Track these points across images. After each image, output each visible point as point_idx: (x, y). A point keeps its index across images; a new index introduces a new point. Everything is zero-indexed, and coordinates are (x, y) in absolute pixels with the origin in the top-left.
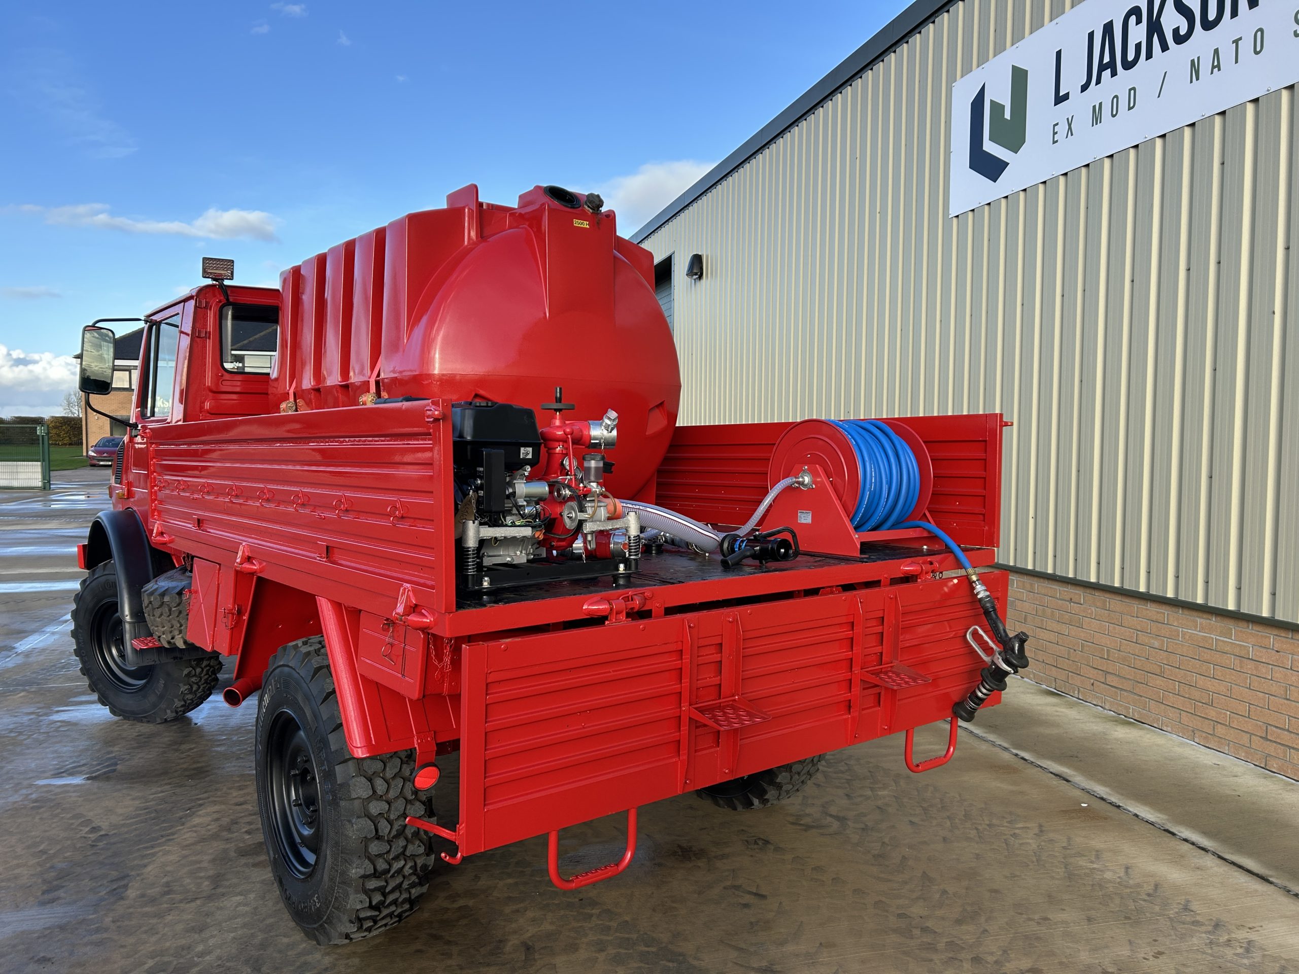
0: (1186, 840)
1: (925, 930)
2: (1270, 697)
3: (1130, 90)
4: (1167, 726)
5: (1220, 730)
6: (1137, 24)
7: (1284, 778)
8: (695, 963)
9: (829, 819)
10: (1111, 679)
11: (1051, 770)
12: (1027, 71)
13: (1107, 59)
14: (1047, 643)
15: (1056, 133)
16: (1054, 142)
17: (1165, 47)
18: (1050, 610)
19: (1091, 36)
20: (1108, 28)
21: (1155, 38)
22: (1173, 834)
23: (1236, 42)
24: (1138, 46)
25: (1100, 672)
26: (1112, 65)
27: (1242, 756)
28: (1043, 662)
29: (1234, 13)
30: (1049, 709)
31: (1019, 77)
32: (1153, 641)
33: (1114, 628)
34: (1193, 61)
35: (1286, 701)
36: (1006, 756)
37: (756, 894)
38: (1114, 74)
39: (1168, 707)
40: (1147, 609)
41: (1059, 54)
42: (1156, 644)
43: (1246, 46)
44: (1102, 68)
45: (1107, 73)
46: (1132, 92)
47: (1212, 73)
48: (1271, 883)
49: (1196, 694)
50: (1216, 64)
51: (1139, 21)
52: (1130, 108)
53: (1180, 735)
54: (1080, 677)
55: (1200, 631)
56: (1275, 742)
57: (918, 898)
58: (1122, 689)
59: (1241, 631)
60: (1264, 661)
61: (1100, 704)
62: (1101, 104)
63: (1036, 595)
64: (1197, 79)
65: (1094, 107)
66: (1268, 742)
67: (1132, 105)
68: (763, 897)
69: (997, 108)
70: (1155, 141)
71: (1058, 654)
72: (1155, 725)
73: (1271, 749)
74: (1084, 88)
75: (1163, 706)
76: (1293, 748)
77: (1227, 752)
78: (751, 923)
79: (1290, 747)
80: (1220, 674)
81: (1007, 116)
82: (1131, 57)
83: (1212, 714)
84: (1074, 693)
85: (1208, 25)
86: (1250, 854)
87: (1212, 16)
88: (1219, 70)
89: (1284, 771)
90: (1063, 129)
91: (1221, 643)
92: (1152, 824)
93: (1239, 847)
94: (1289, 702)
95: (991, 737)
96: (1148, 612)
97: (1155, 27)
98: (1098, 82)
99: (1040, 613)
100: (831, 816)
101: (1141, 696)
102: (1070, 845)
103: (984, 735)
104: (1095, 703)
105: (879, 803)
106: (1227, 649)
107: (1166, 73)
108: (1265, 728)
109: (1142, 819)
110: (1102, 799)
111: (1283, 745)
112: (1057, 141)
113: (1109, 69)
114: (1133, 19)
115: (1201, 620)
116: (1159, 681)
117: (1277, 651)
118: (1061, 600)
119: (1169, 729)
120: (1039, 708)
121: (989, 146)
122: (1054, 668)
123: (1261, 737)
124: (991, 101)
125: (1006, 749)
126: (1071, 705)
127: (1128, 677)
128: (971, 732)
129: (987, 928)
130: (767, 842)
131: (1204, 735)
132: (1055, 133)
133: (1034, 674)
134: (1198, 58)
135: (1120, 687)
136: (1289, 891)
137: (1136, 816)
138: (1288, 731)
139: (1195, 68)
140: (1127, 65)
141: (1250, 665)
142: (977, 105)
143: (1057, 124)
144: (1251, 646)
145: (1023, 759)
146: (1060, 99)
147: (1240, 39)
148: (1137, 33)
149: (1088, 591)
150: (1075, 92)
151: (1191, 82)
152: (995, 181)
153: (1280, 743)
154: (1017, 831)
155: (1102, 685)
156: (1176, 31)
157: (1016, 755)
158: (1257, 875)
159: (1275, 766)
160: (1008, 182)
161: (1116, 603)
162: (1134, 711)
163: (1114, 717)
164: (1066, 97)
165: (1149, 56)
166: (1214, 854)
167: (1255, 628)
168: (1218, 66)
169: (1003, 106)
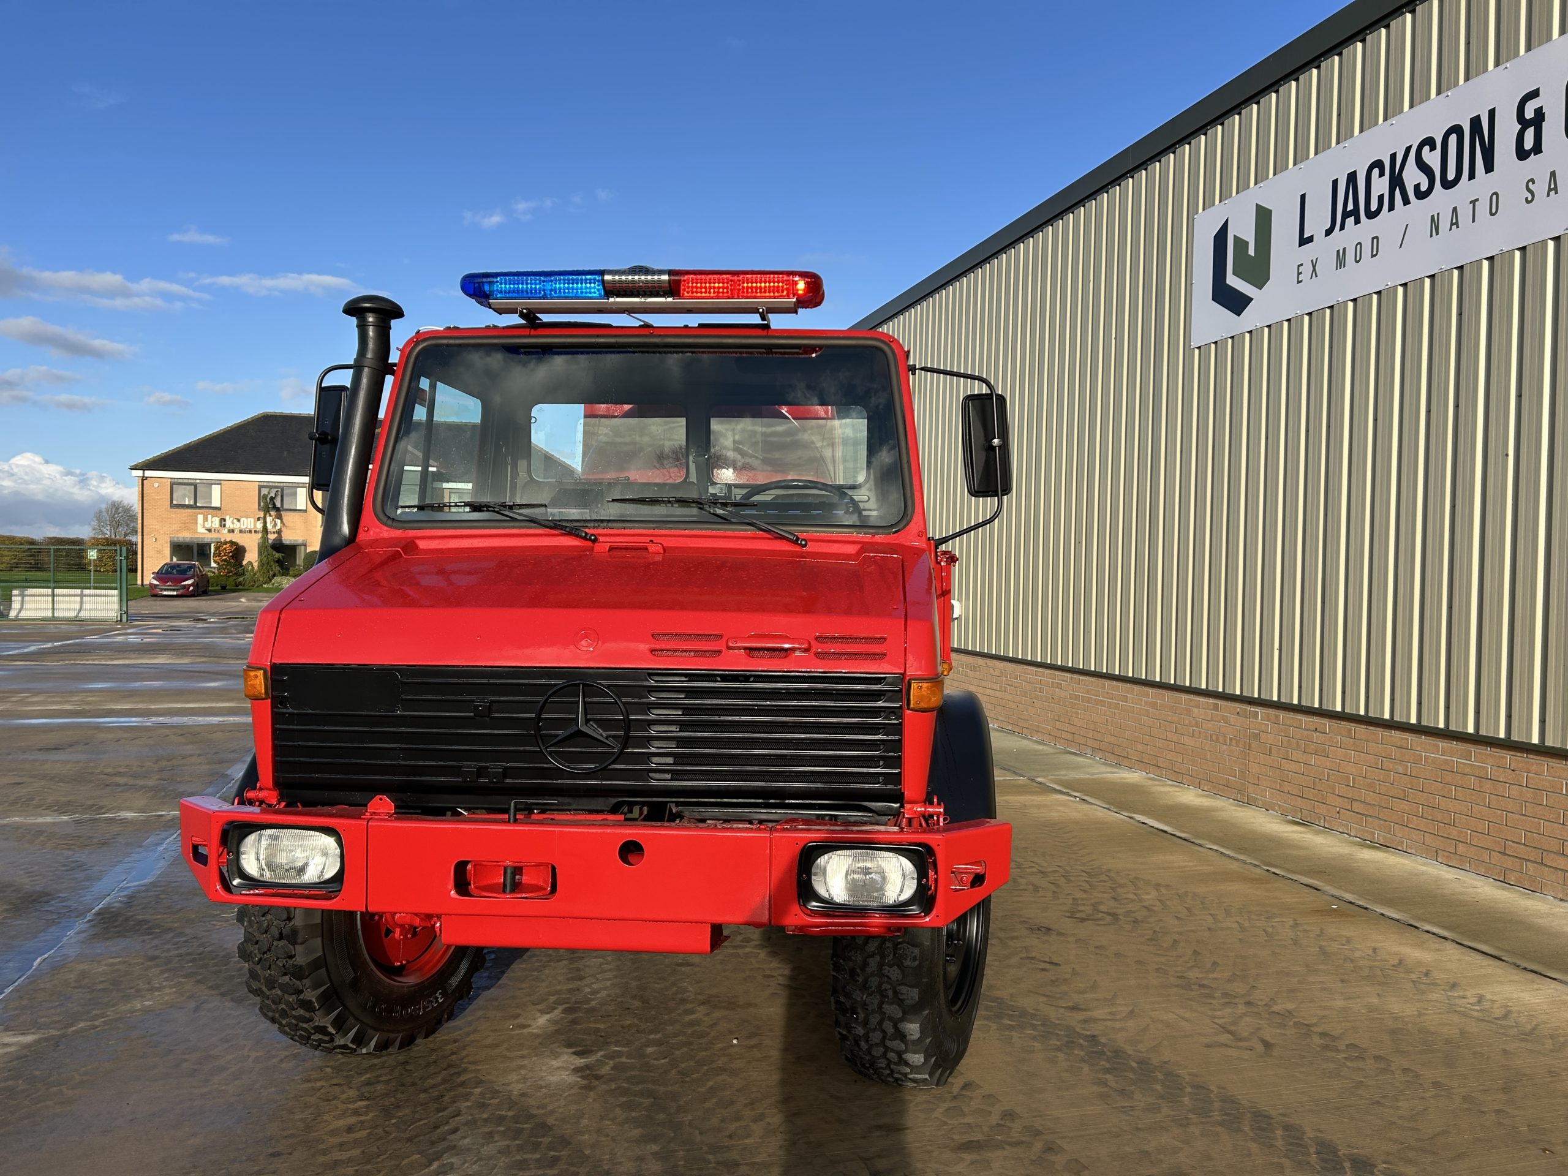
0: (1428, 932)
1: (1202, 986)
2: (1508, 814)
3: (1373, 238)
4: (1411, 848)
5: (1461, 849)
6: (1380, 177)
7: (1521, 889)
8: (1012, 1003)
9: (1101, 915)
10: (1357, 807)
11: (1302, 882)
12: (1271, 211)
13: (1350, 207)
14: (1293, 774)
15: (1301, 273)
16: (1299, 282)
17: (1406, 202)
18: (1295, 741)
19: (1335, 182)
20: (1352, 178)
21: (1397, 191)
22: (1417, 928)
23: (1473, 202)
24: (1381, 198)
25: (1346, 800)
26: (1355, 213)
27: (1482, 871)
28: (1288, 793)
29: (1472, 176)
30: (1296, 836)
31: (1263, 217)
32: (1397, 767)
33: (1360, 756)
34: (1433, 217)
35: (1522, 817)
36: (1258, 870)
37: (1050, 963)
38: (1357, 221)
39: (1412, 830)
40: (1391, 736)
41: (1303, 197)
42: (1401, 769)
43: (1483, 207)
44: (1346, 215)
45: (1350, 221)
46: (1375, 240)
47: (1451, 229)
48: (1503, 961)
49: (1439, 816)
50: (1454, 221)
51: (1382, 174)
52: (1373, 256)
53: (1424, 856)
54: (1325, 806)
55: (1442, 755)
56: (1513, 856)
57: (1193, 967)
58: (1367, 816)
59: (1480, 753)
60: (1501, 780)
61: (1346, 832)
62: (1344, 249)
63: (1281, 726)
64: (1437, 234)
65: (1338, 251)
66: (1506, 857)
67: (1375, 253)
68: (1057, 964)
69: (1240, 244)
70: (1397, 288)
71: (1303, 784)
72: (1400, 848)
73: (1509, 863)
74: (1328, 232)
75: (1407, 829)
76: (1529, 861)
77: (1468, 869)
78: (1052, 981)
79: (1527, 860)
80: (1461, 795)
81: (1251, 252)
82: (1374, 207)
83: (1454, 833)
84: (1319, 822)
85: (1447, 185)
86: (1485, 942)
87: (1451, 176)
88: (1457, 227)
89: (1522, 883)
90: (1307, 269)
91: (1462, 766)
92: (1397, 920)
93: (1476, 938)
94: (1524, 818)
95: (1242, 857)
96: (1393, 739)
97: (1397, 182)
98: (1342, 228)
99: (1285, 744)
100: (1102, 912)
101: (1386, 821)
102: (1322, 933)
103: (1235, 855)
104: (1341, 830)
105: (1145, 904)
106: (1467, 770)
107: (1407, 225)
108: (1503, 844)
109: (1388, 917)
110: (1351, 903)
111: (1520, 858)
112: (1301, 281)
113: (1353, 217)
114: (1376, 171)
115: (1442, 744)
116: (1405, 806)
117: (1513, 770)
118: (1307, 730)
119: (1413, 851)
120: (1286, 834)
121: (1232, 280)
122: (1300, 798)
123: (1499, 852)
124: (1235, 237)
125: (1257, 866)
126: (1318, 833)
127: (1374, 803)
128: (1222, 853)
129: (1256, 985)
130: (1049, 929)
131: (1446, 854)
132: (1299, 273)
133: (1279, 805)
134: (1438, 214)
135: (1366, 813)
136: (1518, 966)
137: (1383, 915)
138: (1524, 844)
139: (1435, 223)
140: (1371, 215)
141: (1488, 786)
142: (1221, 238)
143: (1302, 265)
144: (1489, 767)
145: (1274, 873)
146: (1304, 241)
147: (1477, 200)
148: (1381, 185)
149: (1334, 721)
150: (1319, 236)
151: (1431, 236)
152: (1239, 315)
153: (1517, 857)
154: (1274, 924)
155: (1348, 812)
156: (1417, 187)
157: (1268, 871)
158: (1491, 956)
159: (1513, 878)
160: (1252, 318)
161: (1361, 730)
162: (1379, 836)
163: (1359, 842)
164: (1310, 239)
165: (1391, 208)
166: (1453, 941)
167: (1492, 749)
168: (1457, 224)
169: (1247, 243)
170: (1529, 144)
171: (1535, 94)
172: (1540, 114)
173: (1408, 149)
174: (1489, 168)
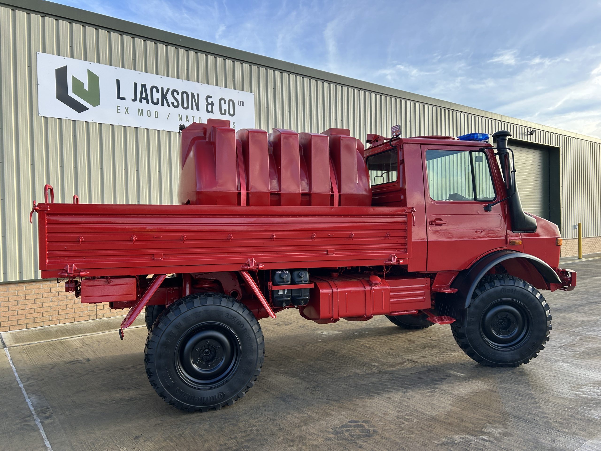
3: (155, 112)
12: (98, 77)
13: (144, 96)
17: (168, 105)
19: (135, 84)
20: (144, 86)
21: (165, 101)
23: (194, 117)
24: (158, 100)
26: (146, 98)
31: (93, 76)
34: (179, 115)
38: (148, 102)
41: (118, 81)
43: (197, 120)
44: (142, 98)
45: (144, 101)
47: (185, 121)
51: (158, 91)
52: (155, 117)
62: (142, 110)
65: (139, 109)
69: (77, 81)
74: (134, 100)
81: (86, 87)
82: (155, 101)
85: (184, 108)
87: (185, 105)
90: (122, 109)
97: (164, 97)
98: (141, 101)
107: (170, 113)
112: (120, 113)
114: (155, 90)
121: (73, 96)
124: (73, 77)
132: (118, 109)
134: (181, 115)
139: (180, 117)
140: (154, 103)
143: (120, 106)
146: (119, 98)
148: (157, 96)
150: (129, 99)
151: (179, 120)
152: (79, 113)
156: (173, 103)
160: (88, 116)
164: (124, 99)
165: (162, 105)
168: (188, 120)
169: (83, 84)
170: (210, 109)
171: (211, 97)
172: (212, 104)
173: (168, 90)
174: (198, 109)
